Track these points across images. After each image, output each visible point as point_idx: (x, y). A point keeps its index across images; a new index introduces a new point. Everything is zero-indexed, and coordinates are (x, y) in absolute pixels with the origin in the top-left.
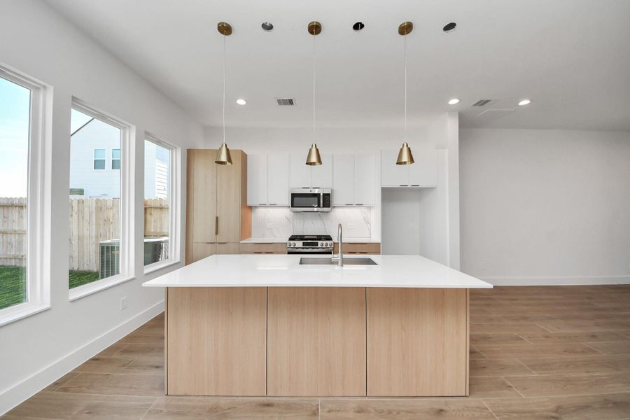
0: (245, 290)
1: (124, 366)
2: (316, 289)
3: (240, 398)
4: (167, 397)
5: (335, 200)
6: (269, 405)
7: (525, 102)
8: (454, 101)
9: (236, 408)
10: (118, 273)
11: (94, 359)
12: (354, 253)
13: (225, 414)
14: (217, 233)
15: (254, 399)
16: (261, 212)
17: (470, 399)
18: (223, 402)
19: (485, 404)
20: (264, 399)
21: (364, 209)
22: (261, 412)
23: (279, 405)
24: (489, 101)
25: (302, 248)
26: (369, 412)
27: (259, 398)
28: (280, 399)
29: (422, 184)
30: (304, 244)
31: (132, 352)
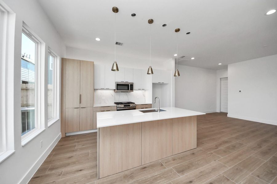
0: (133, 125)
1: (59, 175)
2: (158, 121)
3: (132, 169)
4: (99, 180)
5: (134, 87)
6: (145, 168)
7: (193, 58)
8: (176, 55)
9: (134, 173)
10: (34, 128)
11: (34, 178)
12: (143, 108)
13: (131, 176)
14: (80, 103)
15: (138, 168)
16: (99, 92)
17: (197, 148)
18: (126, 173)
19: (201, 149)
20: (141, 166)
21: (143, 91)
22: (144, 170)
23: (149, 167)
24: (184, 57)
25: (123, 108)
26: (177, 159)
27: (140, 167)
28: (148, 164)
29: (165, 82)
30: (124, 106)
31: (57, 168)
